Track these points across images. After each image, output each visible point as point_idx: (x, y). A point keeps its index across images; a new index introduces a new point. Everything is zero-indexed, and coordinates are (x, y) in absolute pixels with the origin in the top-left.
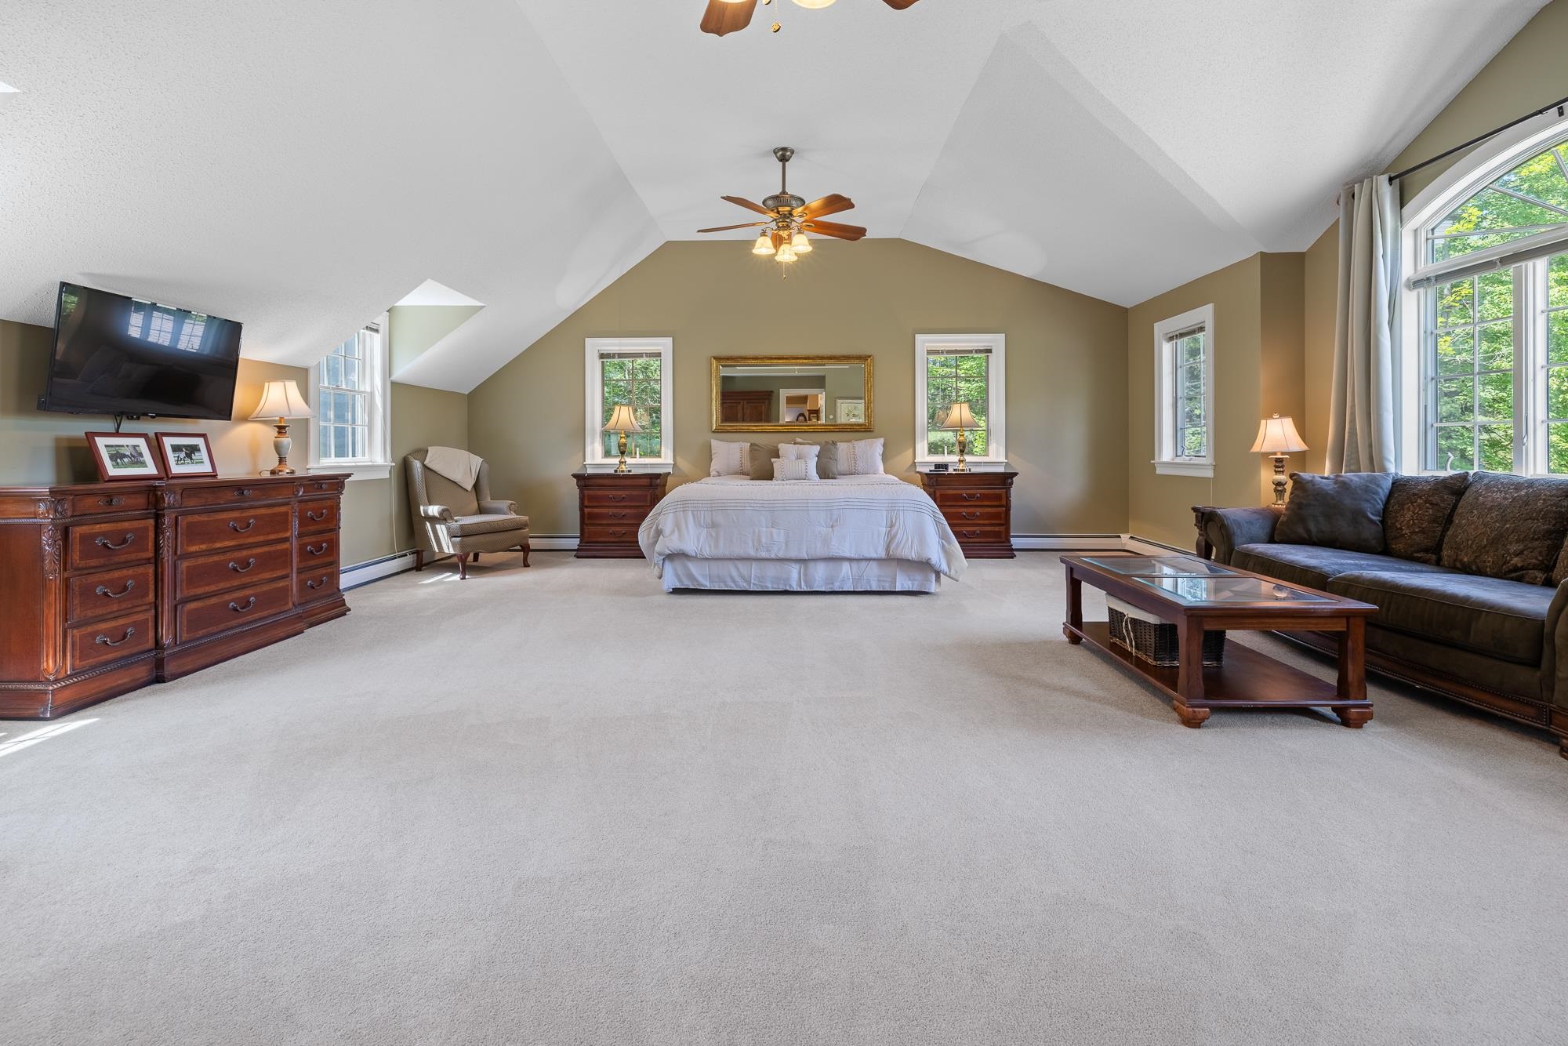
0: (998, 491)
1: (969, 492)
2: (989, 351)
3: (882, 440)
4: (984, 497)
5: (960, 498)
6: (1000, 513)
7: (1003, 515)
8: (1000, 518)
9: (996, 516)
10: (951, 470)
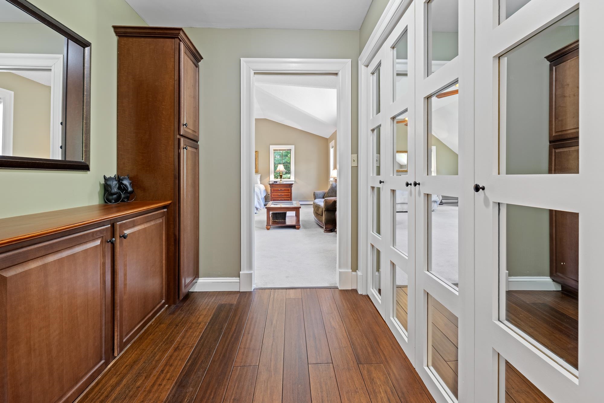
0: (288, 189)
1: (281, 189)
2: (291, 150)
3: (260, 175)
4: (285, 190)
5: (278, 190)
6: (289, 194)
7: (290, 195)
8: (289, 196)
9: (288, 195)
10: (278, 183)
